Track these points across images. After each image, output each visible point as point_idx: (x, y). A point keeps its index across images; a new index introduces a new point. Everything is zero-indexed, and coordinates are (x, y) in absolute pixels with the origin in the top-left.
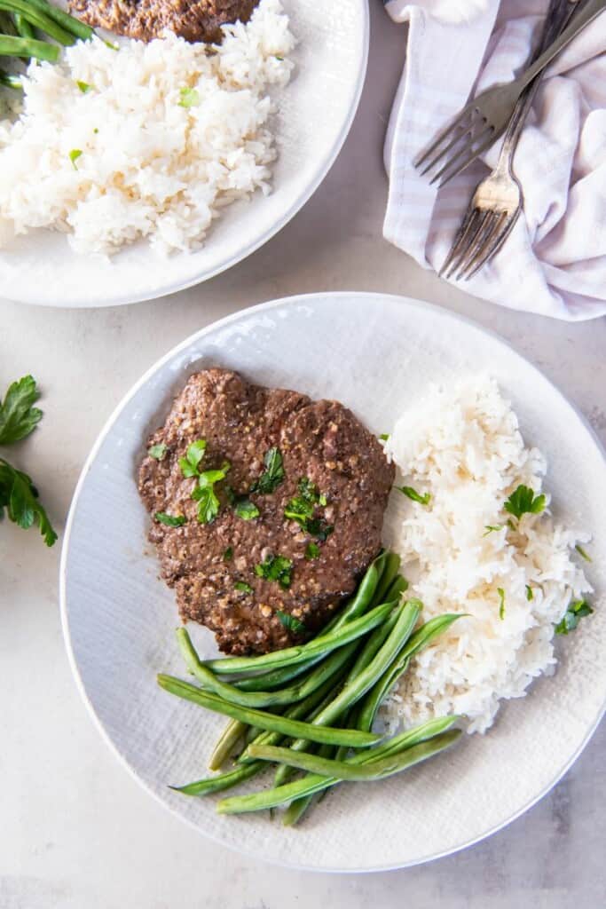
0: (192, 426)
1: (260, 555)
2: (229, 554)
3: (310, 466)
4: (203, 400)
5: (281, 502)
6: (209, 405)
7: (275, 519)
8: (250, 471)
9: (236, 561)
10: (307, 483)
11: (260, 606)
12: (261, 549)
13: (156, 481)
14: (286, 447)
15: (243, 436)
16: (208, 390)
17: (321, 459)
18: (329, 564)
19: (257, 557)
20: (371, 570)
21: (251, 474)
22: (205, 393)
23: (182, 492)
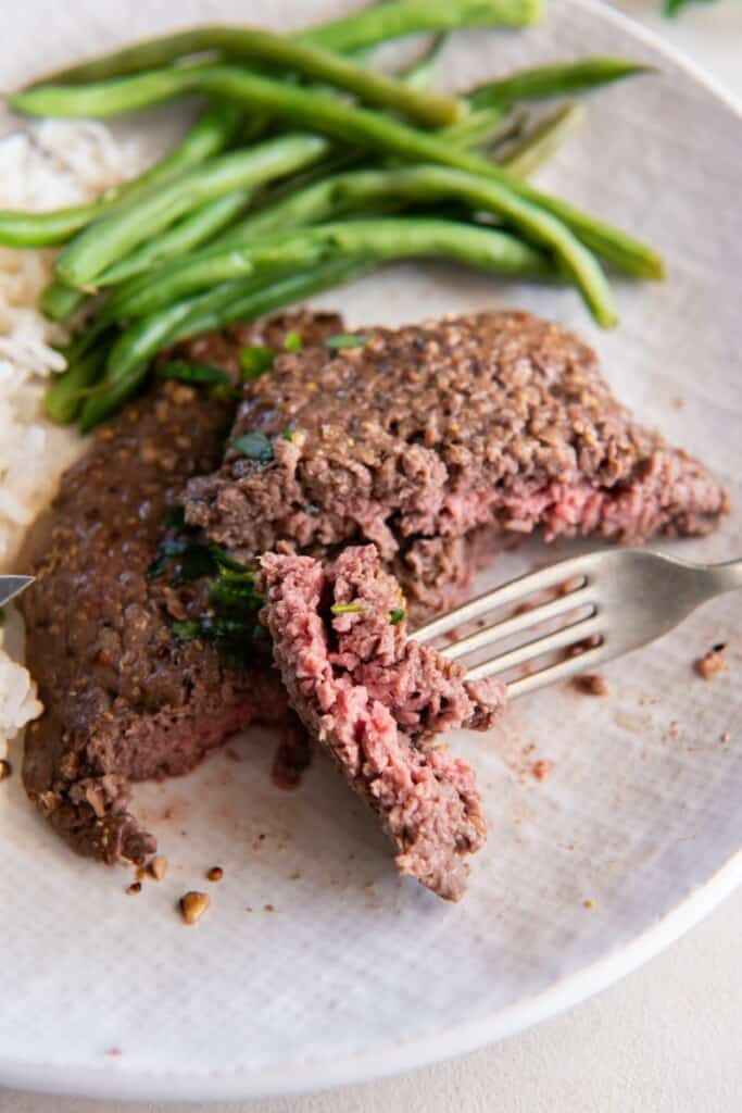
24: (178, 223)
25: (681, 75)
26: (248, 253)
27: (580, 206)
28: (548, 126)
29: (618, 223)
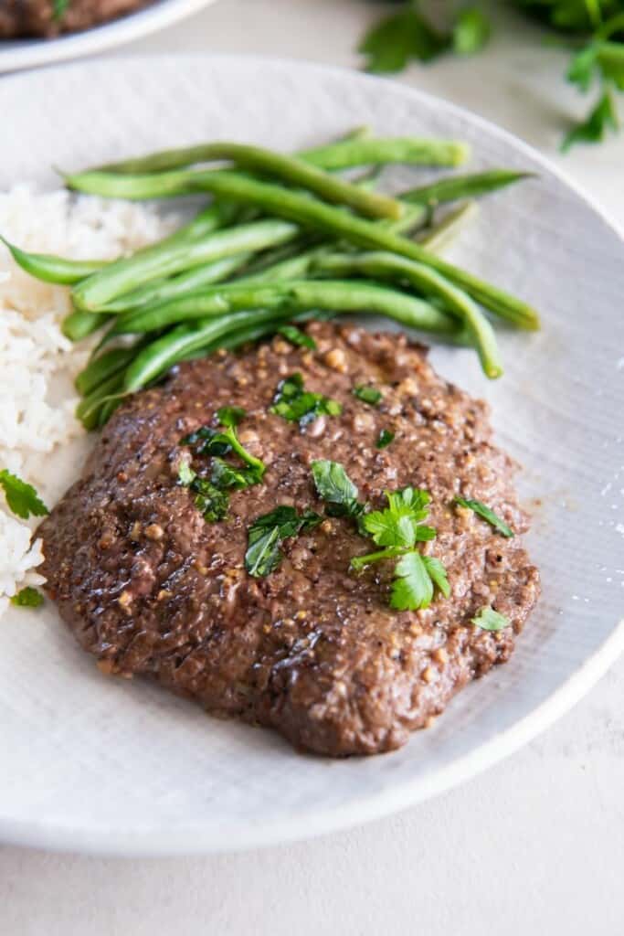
0: (414, 636)
1: (327, 428)
2: (385, 439)
3: (196, 535)
4: (381, 674)
5: (267, 493)
6: (370, 663)
7: (286, 471)
8: (313, 551)
9: (373, 427)
10: (209, 509)
11: (345, 369)
12: (323, 436)
13: (502, 581)
14: (231, 573)
15: (314, 607)
16: (368, 690)
17: (169, 543)
18: (206, 400)
19: (332, 426)
20: (135, 385)
21: (312, 544)
22: (373, 684)
23: (454, 547)
24: (175, 276)
25: (556, 182)
26: (226, 296)
27: (474, 273)
28: (452, 216)
29: (503, 286)
